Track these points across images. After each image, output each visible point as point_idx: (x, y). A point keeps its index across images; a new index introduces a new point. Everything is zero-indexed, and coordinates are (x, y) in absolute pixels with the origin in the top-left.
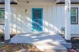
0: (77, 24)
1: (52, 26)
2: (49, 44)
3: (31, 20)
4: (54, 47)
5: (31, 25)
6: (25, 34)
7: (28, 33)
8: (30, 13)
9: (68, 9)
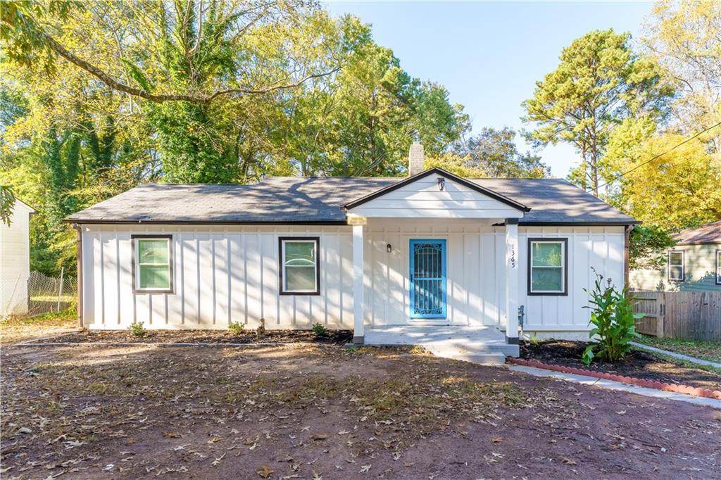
0: (566, 294)
1: (476, 301)
2: (457, 345)
3: (407, 281)
4: (469, 353)
5: (408, 301)
6: (388, 327)
7: (398, 326)
8: (403, 253)
9: (513, 260)
